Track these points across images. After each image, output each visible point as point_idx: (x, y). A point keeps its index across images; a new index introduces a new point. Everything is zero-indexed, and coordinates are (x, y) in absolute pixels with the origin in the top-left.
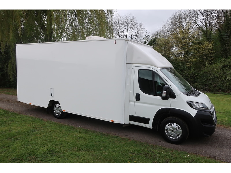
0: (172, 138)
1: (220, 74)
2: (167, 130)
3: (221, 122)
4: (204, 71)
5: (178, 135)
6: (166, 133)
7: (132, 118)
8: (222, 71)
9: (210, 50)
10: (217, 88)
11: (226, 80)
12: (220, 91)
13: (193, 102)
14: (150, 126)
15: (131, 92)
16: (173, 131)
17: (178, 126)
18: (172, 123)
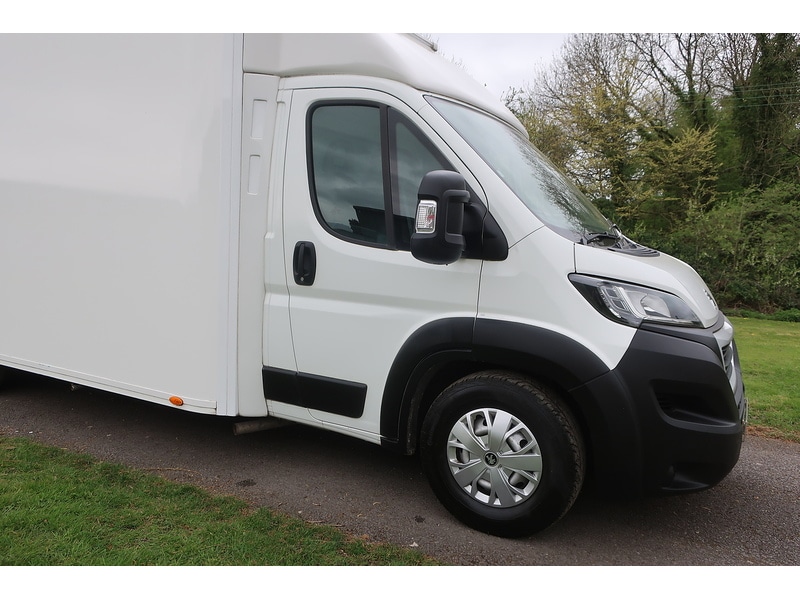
0: (483, 498)
1: (741, 242)
2: (459, 451)
3: (758, 413)
4: (681, 234)
5: (522, 484)
6: (456, 471)
7: (278, 384)
8: (747, 234)
9: (703, 158)
10: (729, 295)
11: (760, 264)
12: (739, 306)
13: (609, 281)
14: (367, 426)
15: (269, 236)
16: (491, 458)
17: (521, 425)
18: (486, 411)
